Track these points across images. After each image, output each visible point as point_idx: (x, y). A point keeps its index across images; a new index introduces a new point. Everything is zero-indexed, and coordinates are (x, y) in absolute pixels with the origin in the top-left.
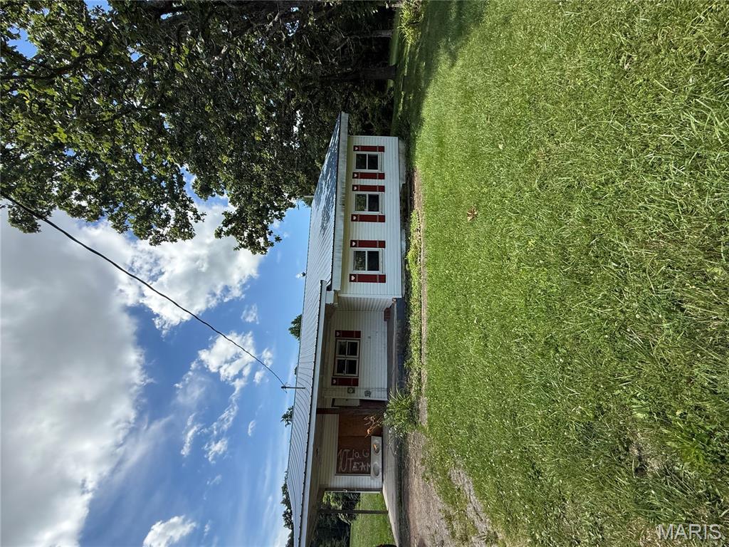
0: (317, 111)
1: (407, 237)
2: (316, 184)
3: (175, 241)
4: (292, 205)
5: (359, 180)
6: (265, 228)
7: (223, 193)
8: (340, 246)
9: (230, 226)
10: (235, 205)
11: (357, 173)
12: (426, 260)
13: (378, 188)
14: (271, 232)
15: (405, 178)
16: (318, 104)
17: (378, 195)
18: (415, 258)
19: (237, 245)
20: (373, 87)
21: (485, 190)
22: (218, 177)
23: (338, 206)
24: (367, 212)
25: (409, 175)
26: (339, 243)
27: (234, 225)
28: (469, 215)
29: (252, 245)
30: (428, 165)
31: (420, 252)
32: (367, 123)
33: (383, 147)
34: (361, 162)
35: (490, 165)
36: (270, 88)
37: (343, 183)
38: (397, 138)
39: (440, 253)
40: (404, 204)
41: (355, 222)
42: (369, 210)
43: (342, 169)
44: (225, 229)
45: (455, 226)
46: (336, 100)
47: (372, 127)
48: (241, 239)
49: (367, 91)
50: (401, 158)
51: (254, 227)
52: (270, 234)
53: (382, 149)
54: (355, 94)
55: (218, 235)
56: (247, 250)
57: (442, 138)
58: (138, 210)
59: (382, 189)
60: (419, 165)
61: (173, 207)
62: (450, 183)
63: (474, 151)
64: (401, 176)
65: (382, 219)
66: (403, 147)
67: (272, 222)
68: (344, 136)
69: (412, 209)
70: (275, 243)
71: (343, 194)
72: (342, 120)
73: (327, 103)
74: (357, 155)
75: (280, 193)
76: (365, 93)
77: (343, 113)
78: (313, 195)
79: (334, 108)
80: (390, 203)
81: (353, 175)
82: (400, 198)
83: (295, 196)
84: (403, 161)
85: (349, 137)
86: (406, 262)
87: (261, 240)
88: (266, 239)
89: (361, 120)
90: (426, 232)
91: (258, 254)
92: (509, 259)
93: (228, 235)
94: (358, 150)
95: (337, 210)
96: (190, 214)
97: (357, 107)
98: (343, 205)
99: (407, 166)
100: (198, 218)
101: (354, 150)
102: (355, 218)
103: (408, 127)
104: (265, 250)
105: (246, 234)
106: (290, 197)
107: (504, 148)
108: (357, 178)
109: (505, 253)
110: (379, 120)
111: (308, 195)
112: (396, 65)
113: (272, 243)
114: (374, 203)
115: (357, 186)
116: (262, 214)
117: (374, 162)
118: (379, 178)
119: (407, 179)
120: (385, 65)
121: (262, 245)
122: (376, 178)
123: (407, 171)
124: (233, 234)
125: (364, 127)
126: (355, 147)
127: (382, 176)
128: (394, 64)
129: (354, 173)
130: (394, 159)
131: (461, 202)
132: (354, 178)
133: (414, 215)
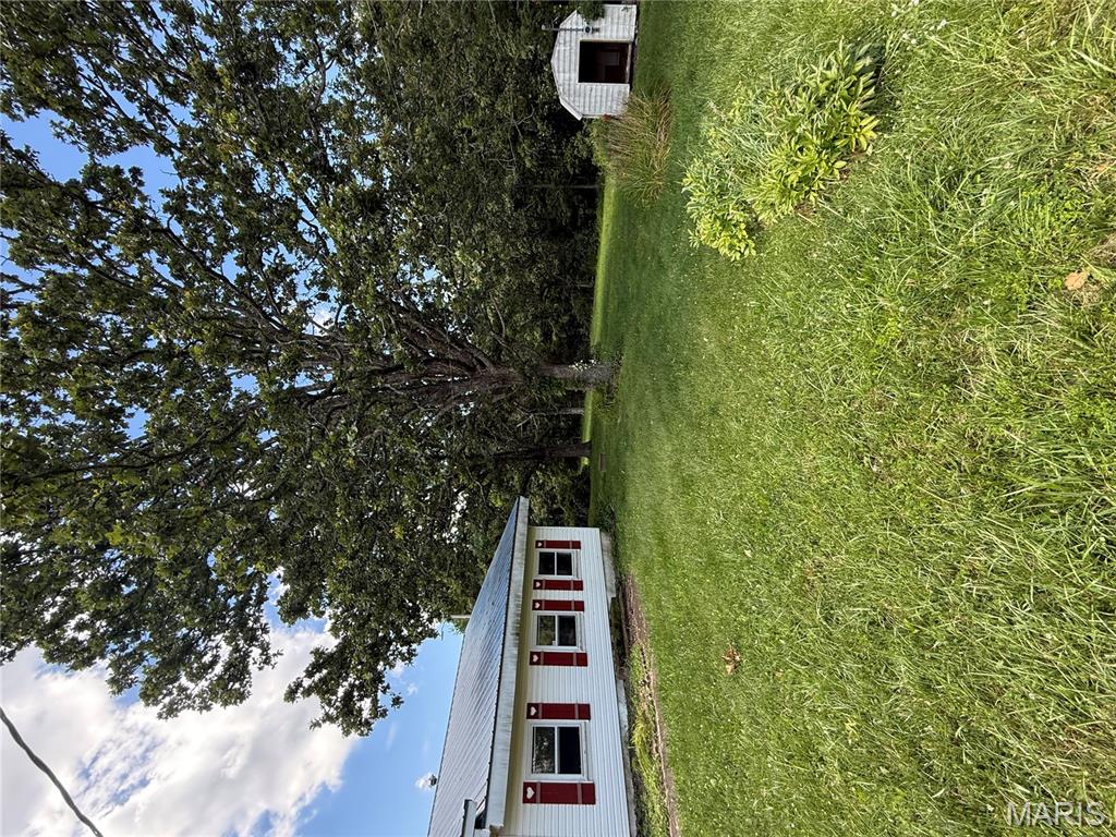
0: (486, 495)
1: (627, 697)
2: (475, 597)
3: (208, 708)
4: (433, 634)
5: (543, 591)
6: (378, 678)
7: (323, 613)
8: (509, 717)
9: (317, 676)
10: (337, 636)
11: (540, 581)
12: (668, 750)
13: (573, 605)
14: (388, 687)
15: (614, 589)
16: (489, 485)
17: (574, 618)
18: (647, 744)
19: (320, 715)
20: (562, 465)
21: (744, 619)
22: (323, 587)
23: (510, 637)
24: (556, 648)
25: (620, 583)
26: (507, 710)
27: (325, 671)
28: (727, 662)
29: (348, 715)
30: (647, 571)
31: (656, 731)
32: (555, 506)
33: (579, 542)
34: (546, 564)
35: (740, 580)
36: (428, 475)
37: (518, 596)
38: (598, 530)
39: (691, 736)
40: (618, 633)
41: (535, 667)
42: (561, 644)
43: (518, 575)
44: (307, 683)
45: (708, 680)
46: (513, 479)
47: (562, 512)
48: (329, 704)
49: (554, 469)
50: (606, 558)
51: (358, 678)
52: (384, 692)
53: (577, 545)
54: (538, 473)
55: (291, 695)
56: (334, 726)
57: (662, 534)
58: (168, 648)
59: (580, 606)
60: (634, 570)
61: (229, 640)
62: (685, 603)
63: (710, 556)
64: (608, 584)
65: (582, 660)
66: (607, 541)
67: (392, 666)
68: (522, 527)
69: (631, 643)
70: (391, 711)
71: (517, 615)
72: (521, 507)
73: (500, 485)
74: (541, 554)
75: (415, 614)
76: (552, 471)
77: (522, 498)
78: (470, 614)
79: (509, 490)
80: (594, 631)
81: (535, 584)
82: (610, 621)
83: (439, 616)
84: (609, 562)
85: (529, 529)
86: (632, 753)
87: (366, 704)
88: (375, 702)
89: (546, 502)
90: (661, 689)
91: (354, 735)
92: (821, 759)
93: (309, 695)
94: (542, 547)
95: (507, 644)
96: (256, 652)
97: (541, 487)
98: (517, 634)
99: (615, 569)
100: (267, 661)
101: (537, 547)
102: (536, 658)
103: (612, 515)
104: (368, 723)
105: (341, 692)
106: (430, 620)
107: (753, 556)
108: (540, 588)
109: (809, 746)
110: (572, 503)
111: (460, 614)
112: (590, 442)
113: (385, 711)
114: (568, 630)
115: (540, 602)
116: (378, 651)
117: (565, 564)
118: (575, 589)
119: (618, 589)
120: (577, 441)
121: (366, 714)
122: (569, 589)
123: (616, 578)
124: (318, 693)
125: (550, 511)
126: (537, 542)
127: (579, 586)
128: (587, 440)
129: (535, 581)
130: (595, 559)
131: (709, 636)
132: (535, 588)
133: (635, 653)
